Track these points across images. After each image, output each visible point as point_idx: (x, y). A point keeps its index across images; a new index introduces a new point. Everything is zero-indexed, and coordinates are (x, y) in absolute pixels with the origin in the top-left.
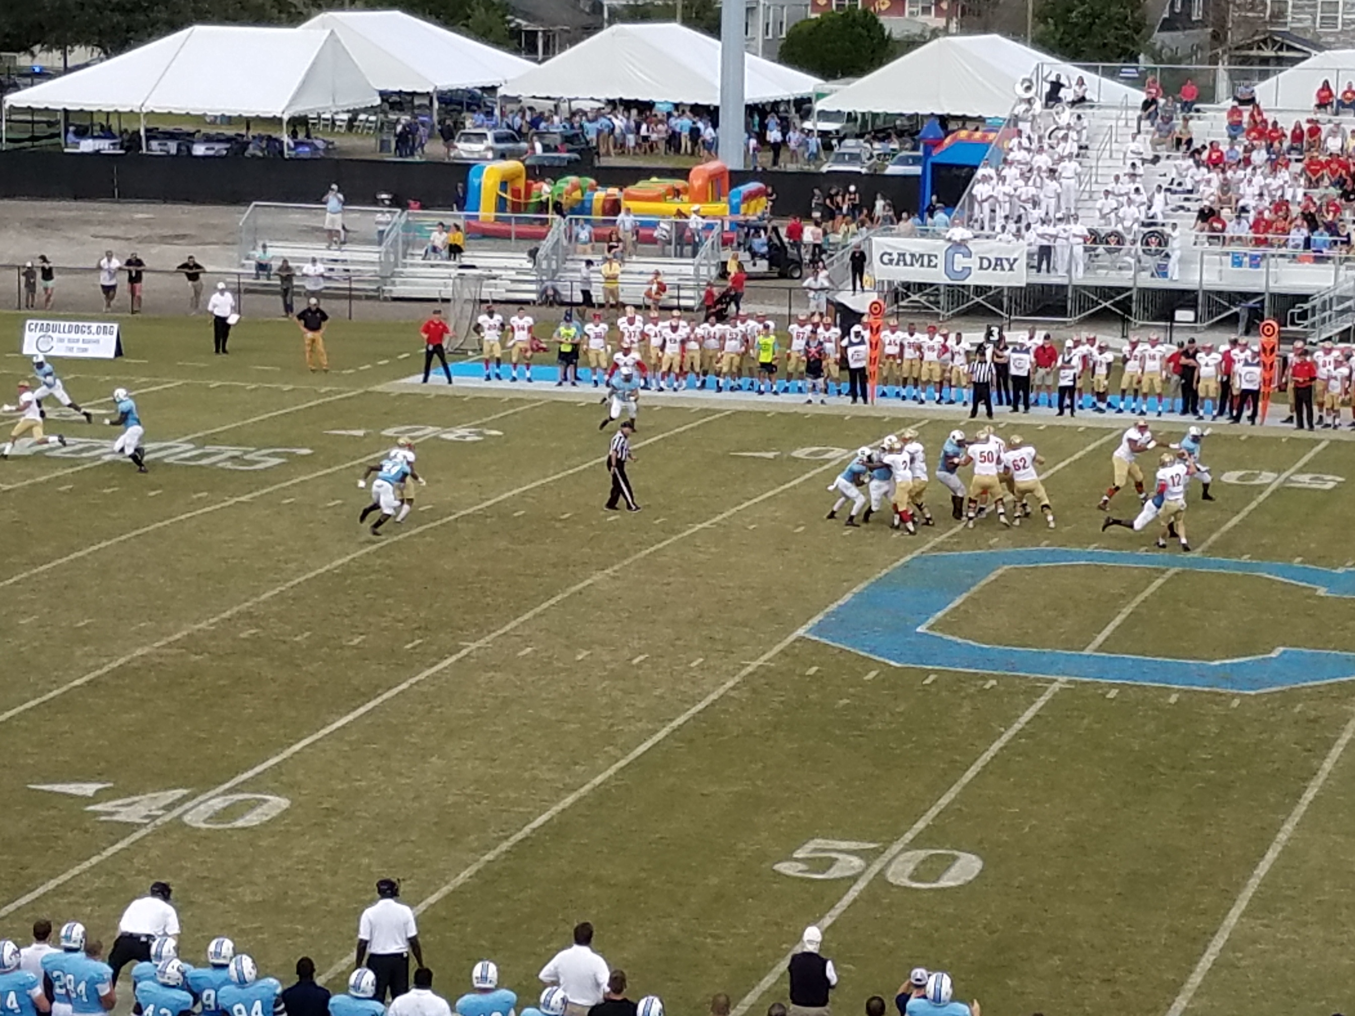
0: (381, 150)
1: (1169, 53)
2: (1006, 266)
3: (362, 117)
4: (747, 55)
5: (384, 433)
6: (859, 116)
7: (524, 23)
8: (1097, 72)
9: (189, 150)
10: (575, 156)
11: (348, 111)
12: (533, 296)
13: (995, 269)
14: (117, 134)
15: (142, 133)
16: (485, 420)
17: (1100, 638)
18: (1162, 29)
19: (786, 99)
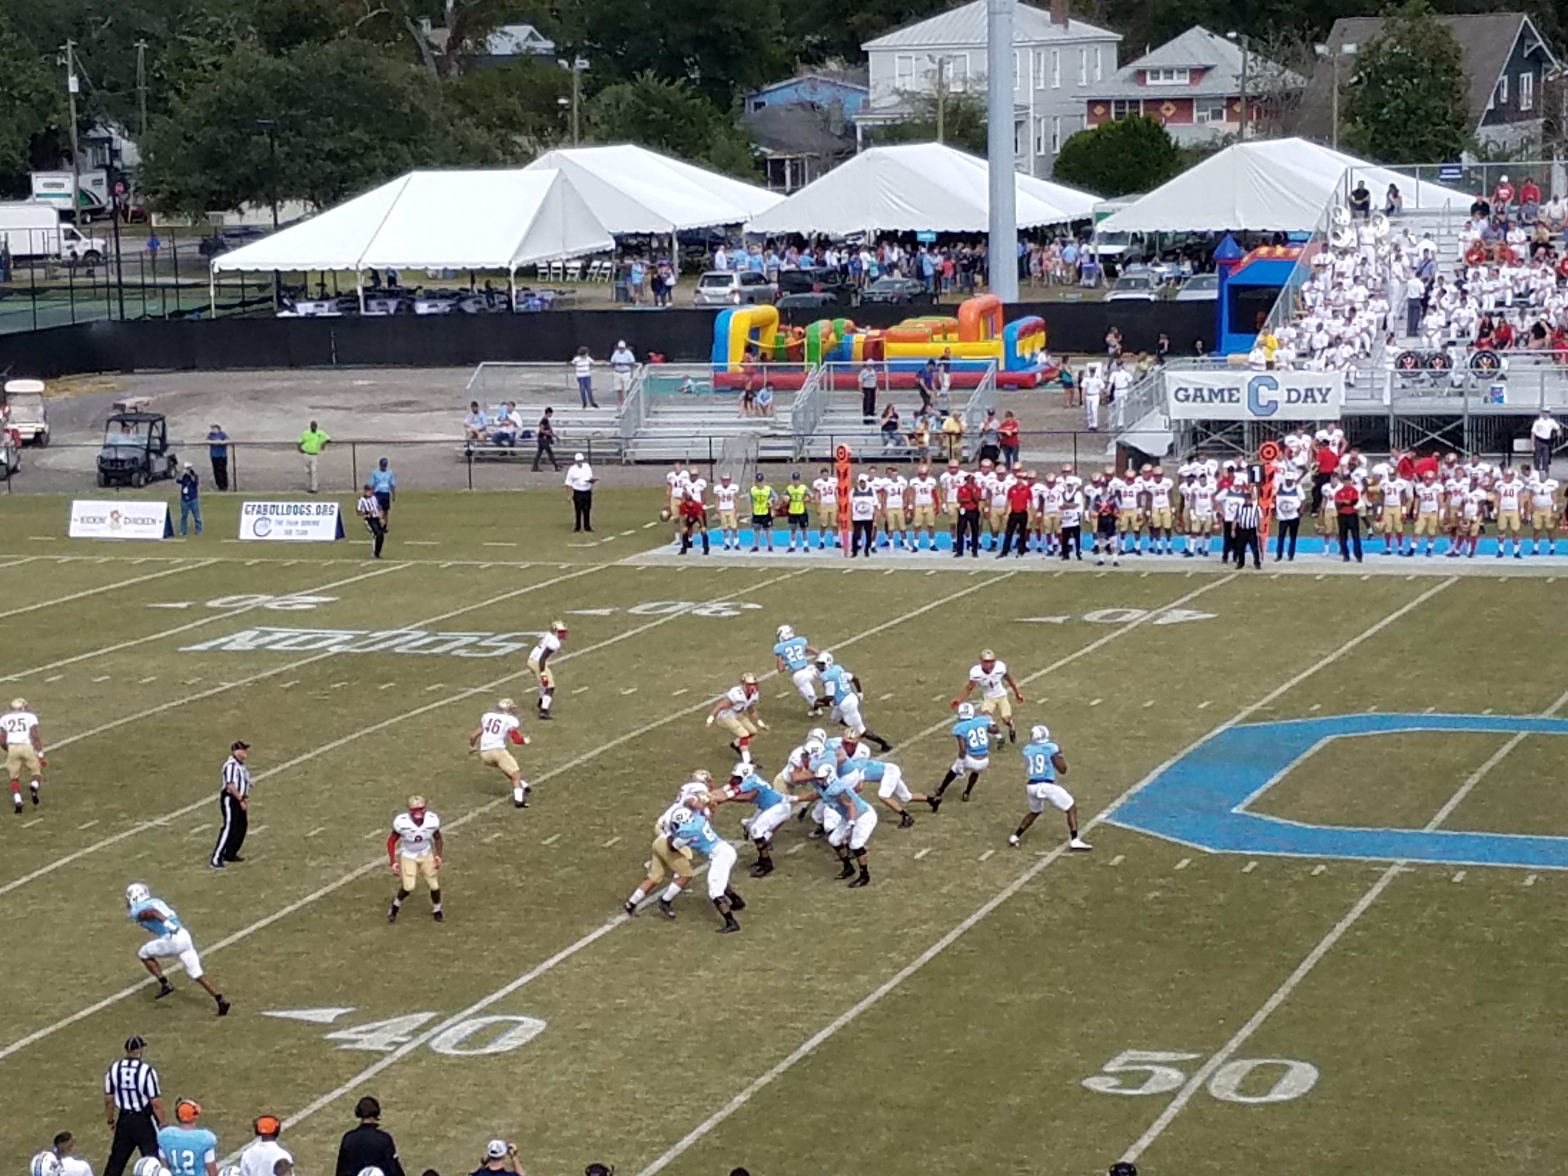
0: (617, 300)
1: (1496, 150)
2: (1319, 398)
3: (596, 263)
4: (1018, 175)
5: (631, 611)
6: (1146, 237)
7: (769, 151)
8: (1414, 175)
9: (411, 309)
10: (829, 295)
11: (579, 258)
12: (789, 453)
13: (1305, 401)
14: (333, 295)
15: (360, 292)
16: (742, 592)
17: (1442, 815)
18: (1485, 124)
19: (1062, 221)
